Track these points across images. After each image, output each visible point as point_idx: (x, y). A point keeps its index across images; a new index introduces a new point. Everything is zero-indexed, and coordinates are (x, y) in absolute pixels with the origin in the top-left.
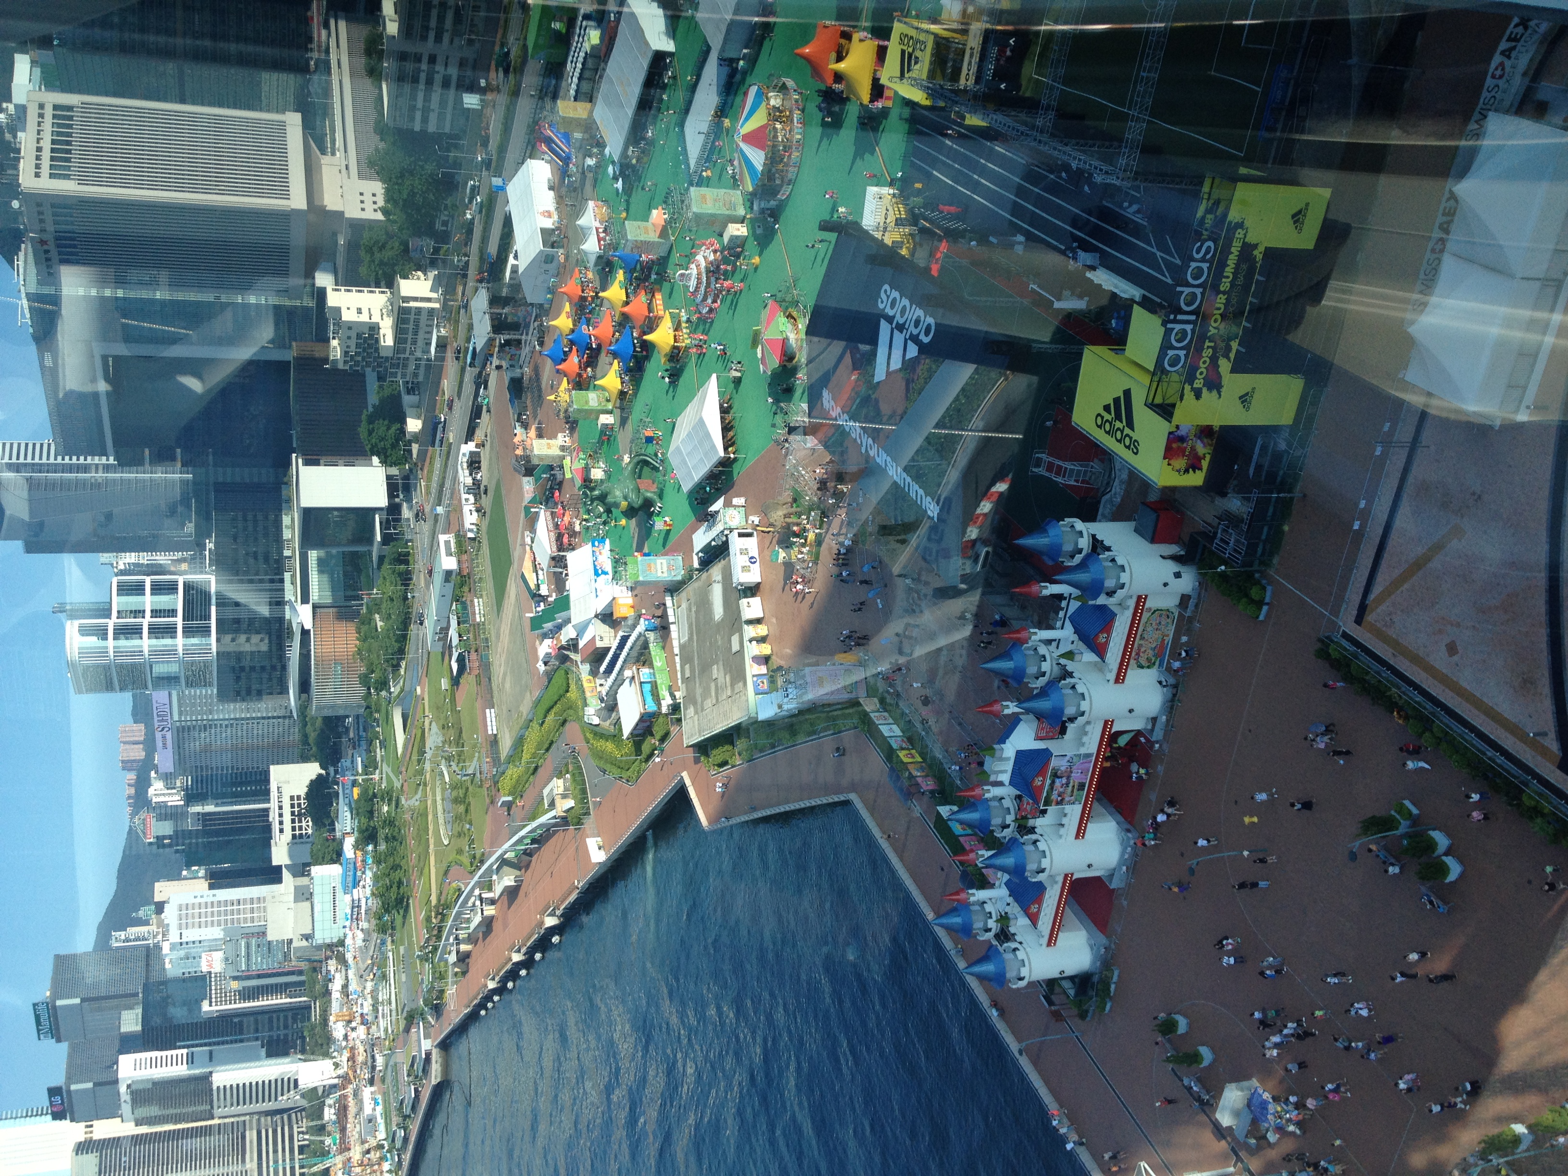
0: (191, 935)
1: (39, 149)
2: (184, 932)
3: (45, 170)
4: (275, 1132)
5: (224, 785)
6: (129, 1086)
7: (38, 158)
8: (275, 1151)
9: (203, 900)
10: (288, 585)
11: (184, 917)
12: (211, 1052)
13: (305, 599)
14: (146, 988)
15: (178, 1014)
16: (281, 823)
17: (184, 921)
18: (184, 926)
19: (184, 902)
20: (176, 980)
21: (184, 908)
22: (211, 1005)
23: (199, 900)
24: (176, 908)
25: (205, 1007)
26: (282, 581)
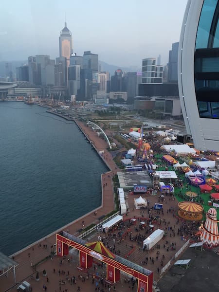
0: (99, 78)
9: (105, 80)
10: (159, 97)
11: (102, 76)
15: (86, 75)
16: (117, 94)
20: (92, 75)
25: (87, 80)
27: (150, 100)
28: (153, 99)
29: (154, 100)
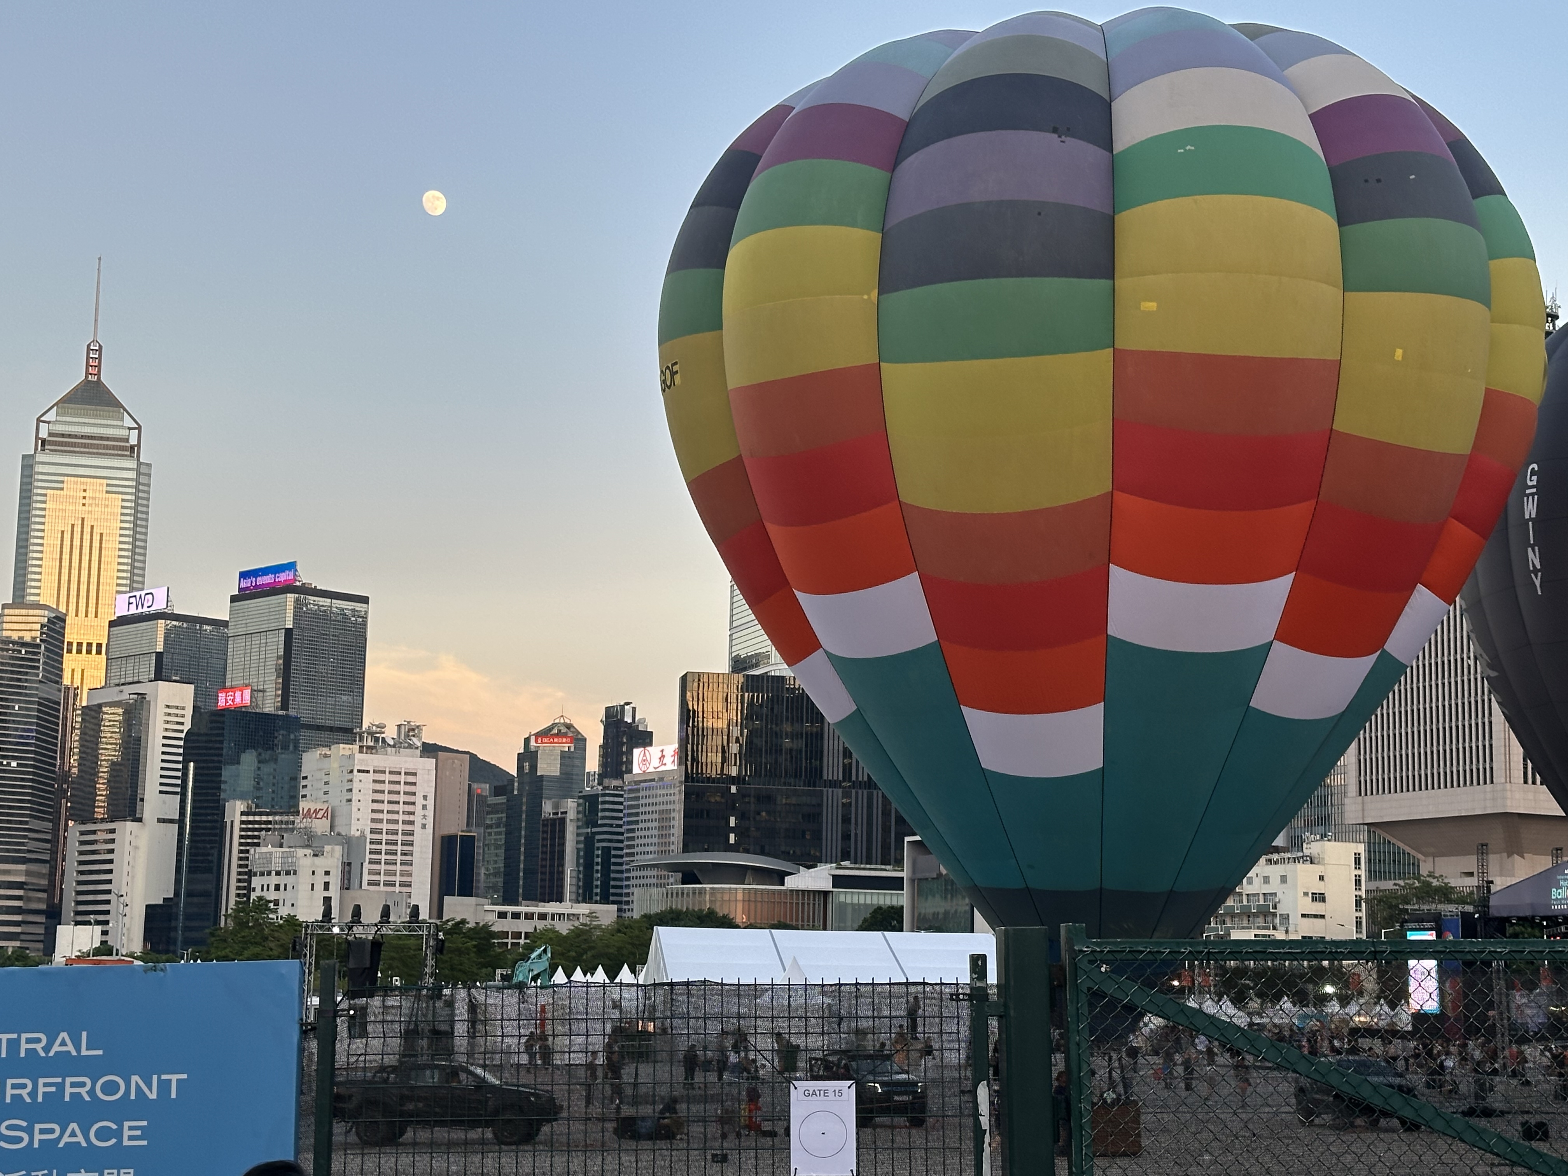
0: (364, 785)
2: (371, 776)
5: (607, 851)
6: (142, 695)
9: (418, 809)
11: (395, 778)
12: (171, 821)
13: (838, 881)
14: (292, 724)
15: (243, 769)
16: (516, 916)
17: (387, 777)
18: (380, 777)
19: (418, 779)
21: (411, 779)
22: (242, 814)
23: (419, 801)
24: (411, 767)
25: (240, 806)
28: (816, 874)
29: (824, 886)
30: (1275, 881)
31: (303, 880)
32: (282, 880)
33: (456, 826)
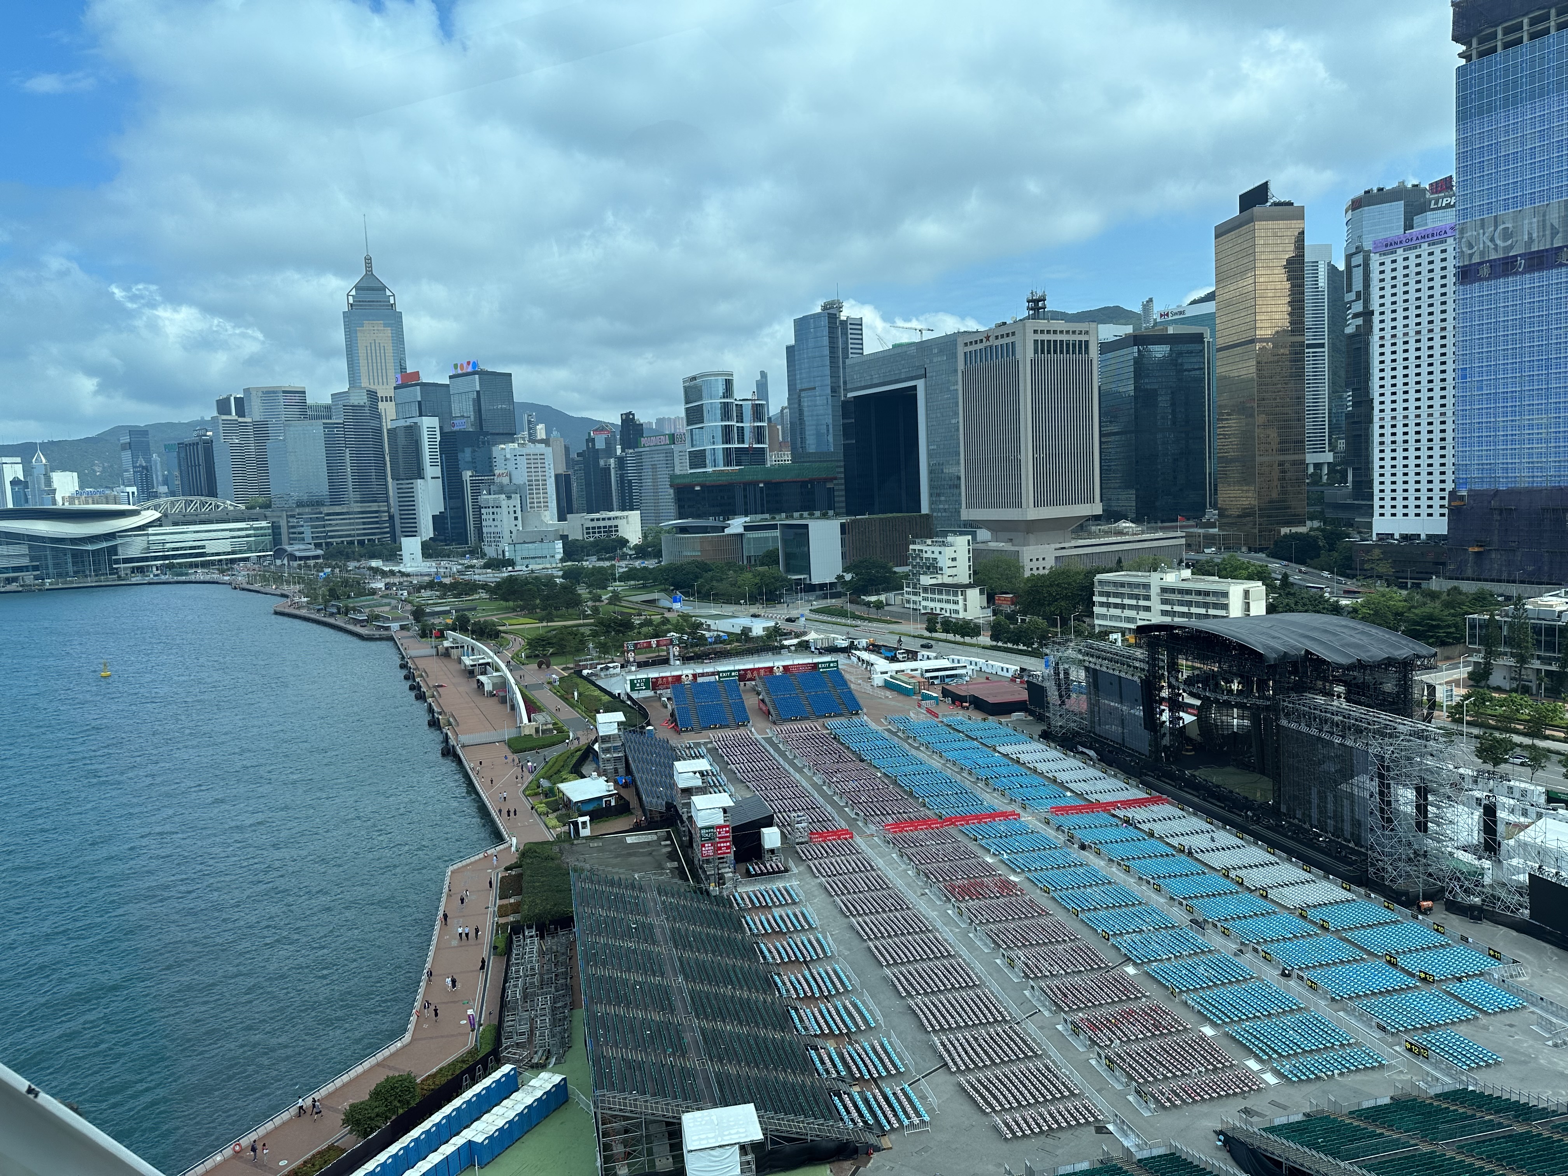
0: (522, 461)
1: (1055, 332)
2: (525, 457)
3: (1040, 337)
4: (377, 523)
6: (417, 424)
7: (1048, 332)
8: (364, 523)
9: (547, 469)
10: (759, 517)
11: (535, 457)
12: (438, 479)
13: (746, 528)
14: (486, 433)
15: (466, 455)
16: (600, 519)
17: (532, 457)
18: (529, 457)
20: (490, 452)
22: (470, 476)
23: (547, 466)
25: (469, 473)
26: (762, 513)
27: (723, 529)
28: (736, 525)
29: (741, 530)
30: (937, 553)
31: (504, 510)
32: (495, 510)
33: (562, 470)
